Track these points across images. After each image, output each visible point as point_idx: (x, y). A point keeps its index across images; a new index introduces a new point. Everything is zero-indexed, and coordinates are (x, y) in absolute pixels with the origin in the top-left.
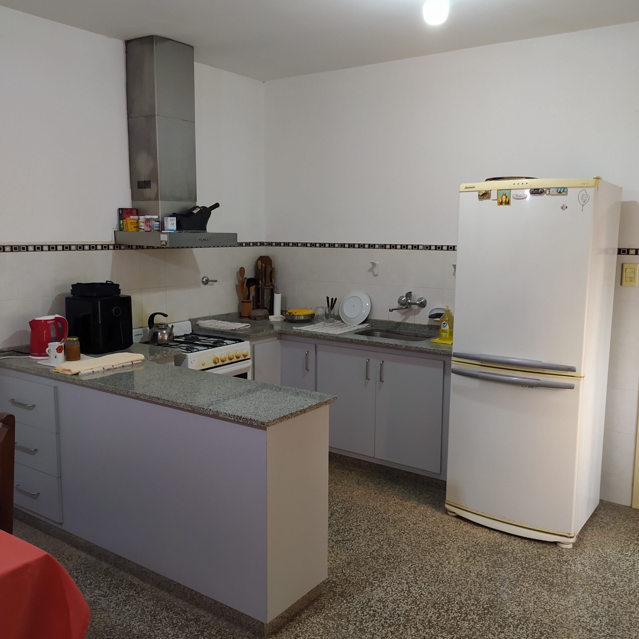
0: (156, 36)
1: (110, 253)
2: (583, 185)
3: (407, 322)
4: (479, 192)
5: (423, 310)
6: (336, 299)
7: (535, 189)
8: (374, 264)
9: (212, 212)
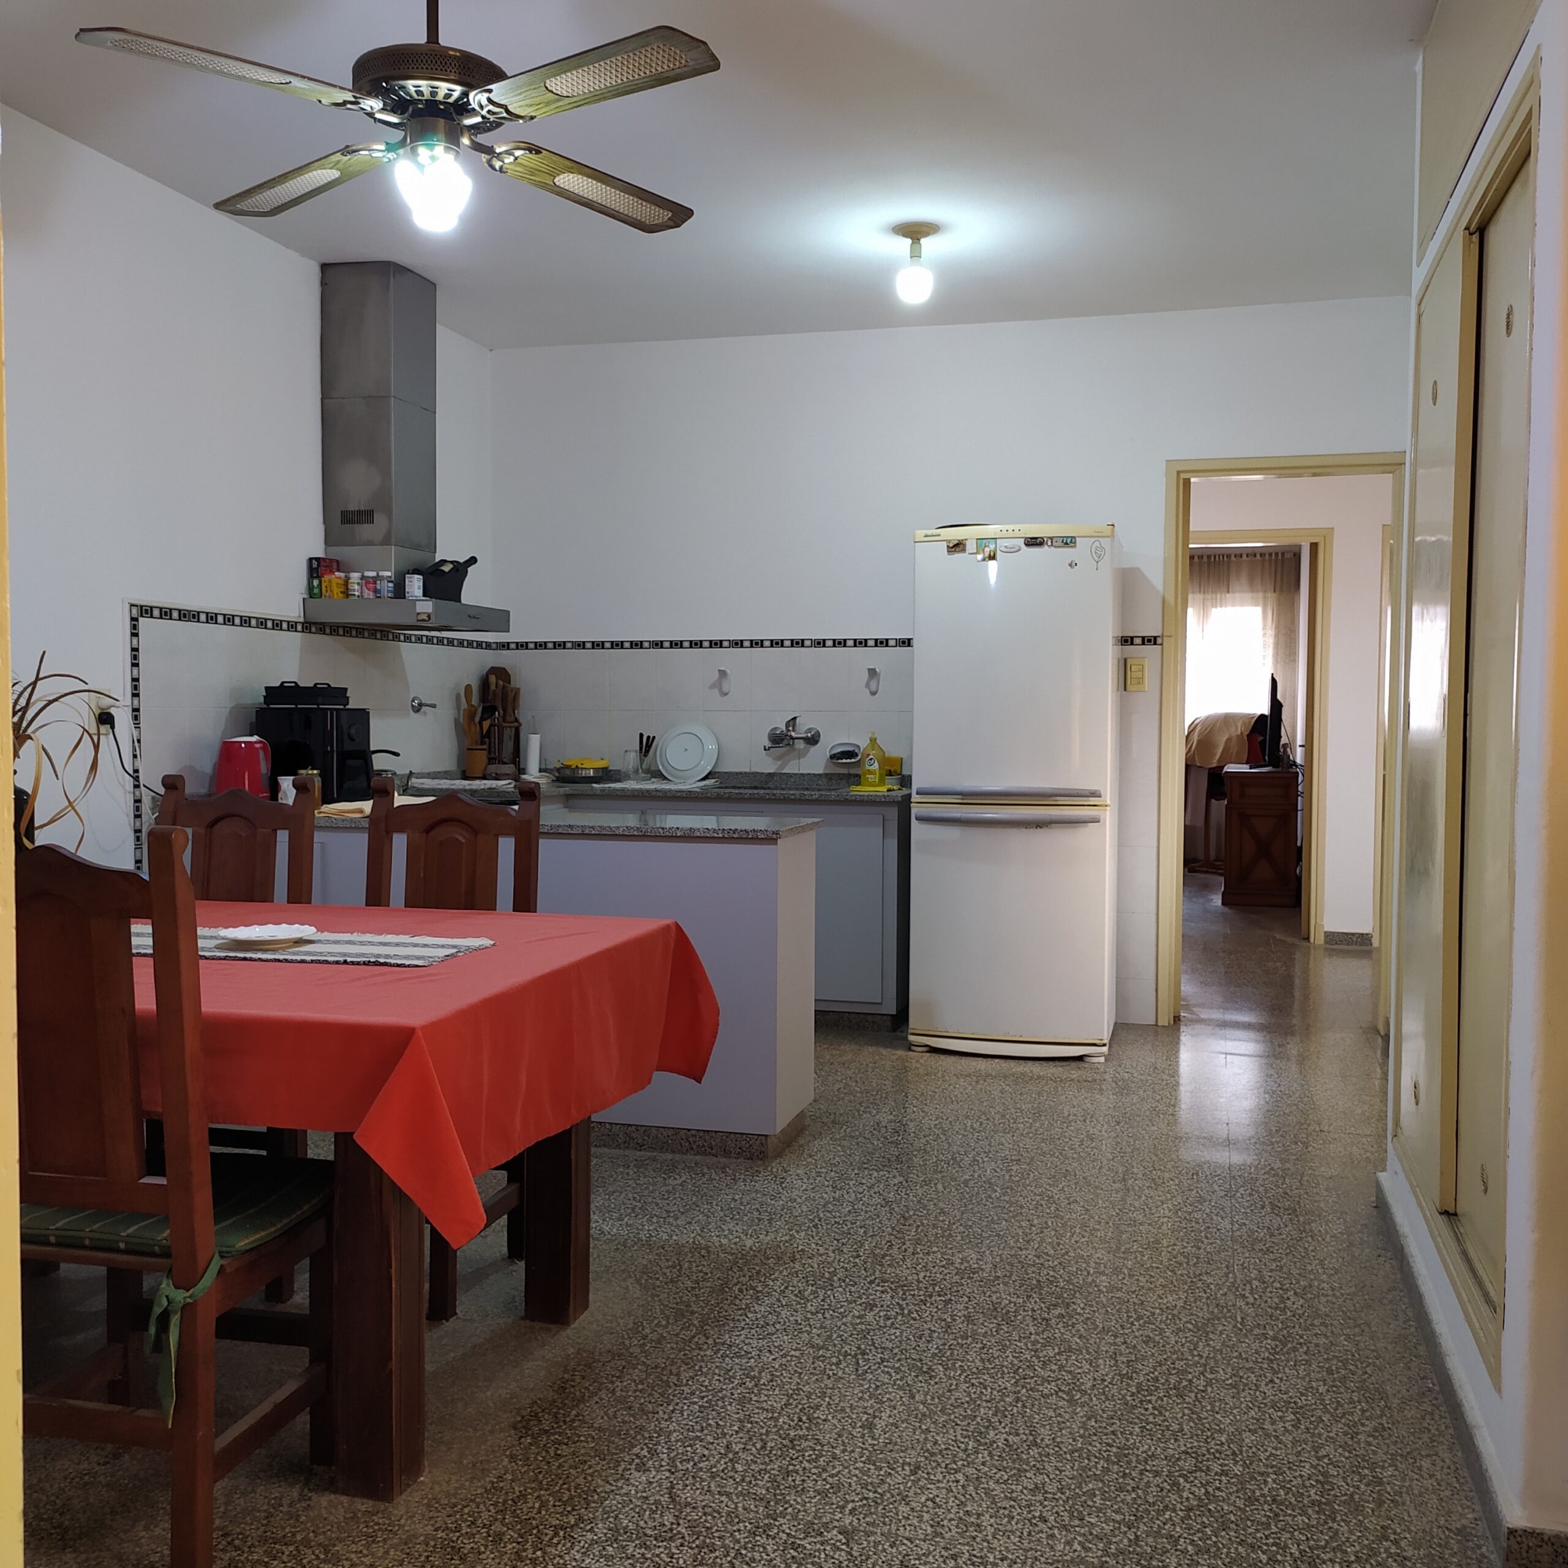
0: (394, 263)
1: (296, 638)
2: (1096, 534)
3: (785, 771)
4: (948, 541)
5: (814, 749)
6: (654, 737)
7: (1032, 538)
8: (723, 674)
9: (469, 569)
